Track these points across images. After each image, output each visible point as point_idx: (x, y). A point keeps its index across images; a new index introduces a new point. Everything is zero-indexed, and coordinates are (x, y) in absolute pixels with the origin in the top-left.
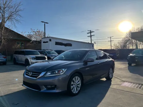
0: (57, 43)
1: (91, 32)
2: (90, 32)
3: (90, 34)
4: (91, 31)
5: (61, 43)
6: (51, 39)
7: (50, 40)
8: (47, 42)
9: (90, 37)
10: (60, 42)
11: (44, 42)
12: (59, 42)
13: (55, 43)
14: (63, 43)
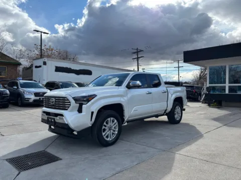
1: (138, 51)
2: (136, 51)
4: (137, 49)
5: (67, 68)
6: (46, 61)
7: (45, 63)
8: (40, 67)
9: (135, 60)
10: (65, 66)
11: (36, 67)
12: (63, 67)
13: (54, 68)
14: (72, 68)
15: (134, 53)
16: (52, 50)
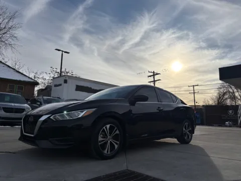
0: (79, 88)
1: (154, 74)
2: (152, 74)
3: (152, 77)
4: (154, 72)
5: (87, 87)
6: (67, 79)
7: (66, 82)
8: (60, 85)
10: (85, 86)
11: (56, 86)
12: (83, 86)
13: (75, 87)
14: (93, 88)
15: (150, 76)
16: (67, 73)
